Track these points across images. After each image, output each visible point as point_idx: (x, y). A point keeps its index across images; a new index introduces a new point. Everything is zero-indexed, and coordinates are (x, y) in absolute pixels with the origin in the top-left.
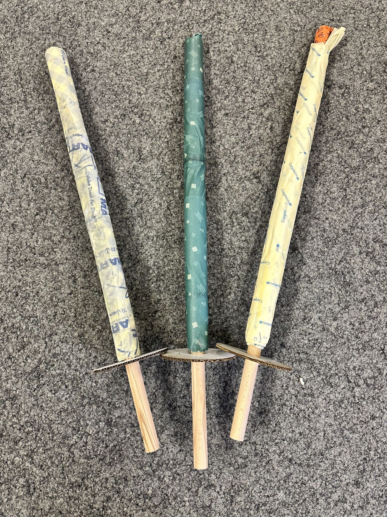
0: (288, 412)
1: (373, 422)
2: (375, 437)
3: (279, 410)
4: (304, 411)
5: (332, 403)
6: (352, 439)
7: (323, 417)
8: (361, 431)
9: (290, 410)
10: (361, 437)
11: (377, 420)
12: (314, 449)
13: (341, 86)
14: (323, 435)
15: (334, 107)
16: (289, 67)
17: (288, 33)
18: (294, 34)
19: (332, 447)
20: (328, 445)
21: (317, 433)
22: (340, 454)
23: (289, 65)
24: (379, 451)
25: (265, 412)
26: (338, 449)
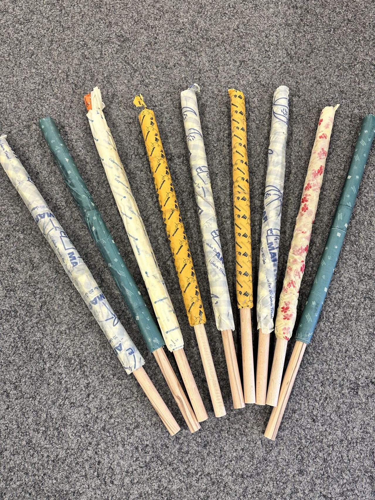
0: (227, 435)
1: (295, 415)
2: (301, 426)
3: (219, 436)
4: (239, 429)
5: (258, 413)
6: (284, 436)
7: (256, 427)
8: (288, 426)
9: (227, 433)
10: (290, 432)
11: (298, 412)
12: (258, 458)
13: (179, 156)
14: (260, 443)
15: (179, 174)
16: (134, 153)
17: (124, 127)
18: (129, 126)
19: (271, 450)
20: (267, 449)
21: (255, 444)
22: (279, 453)
23: (133, 152)
24: (308, 437)
25: (208, 443)
26: (276, 450)
